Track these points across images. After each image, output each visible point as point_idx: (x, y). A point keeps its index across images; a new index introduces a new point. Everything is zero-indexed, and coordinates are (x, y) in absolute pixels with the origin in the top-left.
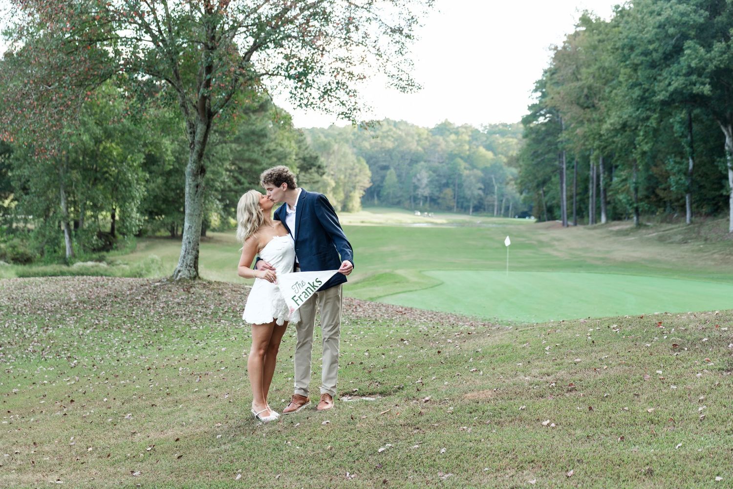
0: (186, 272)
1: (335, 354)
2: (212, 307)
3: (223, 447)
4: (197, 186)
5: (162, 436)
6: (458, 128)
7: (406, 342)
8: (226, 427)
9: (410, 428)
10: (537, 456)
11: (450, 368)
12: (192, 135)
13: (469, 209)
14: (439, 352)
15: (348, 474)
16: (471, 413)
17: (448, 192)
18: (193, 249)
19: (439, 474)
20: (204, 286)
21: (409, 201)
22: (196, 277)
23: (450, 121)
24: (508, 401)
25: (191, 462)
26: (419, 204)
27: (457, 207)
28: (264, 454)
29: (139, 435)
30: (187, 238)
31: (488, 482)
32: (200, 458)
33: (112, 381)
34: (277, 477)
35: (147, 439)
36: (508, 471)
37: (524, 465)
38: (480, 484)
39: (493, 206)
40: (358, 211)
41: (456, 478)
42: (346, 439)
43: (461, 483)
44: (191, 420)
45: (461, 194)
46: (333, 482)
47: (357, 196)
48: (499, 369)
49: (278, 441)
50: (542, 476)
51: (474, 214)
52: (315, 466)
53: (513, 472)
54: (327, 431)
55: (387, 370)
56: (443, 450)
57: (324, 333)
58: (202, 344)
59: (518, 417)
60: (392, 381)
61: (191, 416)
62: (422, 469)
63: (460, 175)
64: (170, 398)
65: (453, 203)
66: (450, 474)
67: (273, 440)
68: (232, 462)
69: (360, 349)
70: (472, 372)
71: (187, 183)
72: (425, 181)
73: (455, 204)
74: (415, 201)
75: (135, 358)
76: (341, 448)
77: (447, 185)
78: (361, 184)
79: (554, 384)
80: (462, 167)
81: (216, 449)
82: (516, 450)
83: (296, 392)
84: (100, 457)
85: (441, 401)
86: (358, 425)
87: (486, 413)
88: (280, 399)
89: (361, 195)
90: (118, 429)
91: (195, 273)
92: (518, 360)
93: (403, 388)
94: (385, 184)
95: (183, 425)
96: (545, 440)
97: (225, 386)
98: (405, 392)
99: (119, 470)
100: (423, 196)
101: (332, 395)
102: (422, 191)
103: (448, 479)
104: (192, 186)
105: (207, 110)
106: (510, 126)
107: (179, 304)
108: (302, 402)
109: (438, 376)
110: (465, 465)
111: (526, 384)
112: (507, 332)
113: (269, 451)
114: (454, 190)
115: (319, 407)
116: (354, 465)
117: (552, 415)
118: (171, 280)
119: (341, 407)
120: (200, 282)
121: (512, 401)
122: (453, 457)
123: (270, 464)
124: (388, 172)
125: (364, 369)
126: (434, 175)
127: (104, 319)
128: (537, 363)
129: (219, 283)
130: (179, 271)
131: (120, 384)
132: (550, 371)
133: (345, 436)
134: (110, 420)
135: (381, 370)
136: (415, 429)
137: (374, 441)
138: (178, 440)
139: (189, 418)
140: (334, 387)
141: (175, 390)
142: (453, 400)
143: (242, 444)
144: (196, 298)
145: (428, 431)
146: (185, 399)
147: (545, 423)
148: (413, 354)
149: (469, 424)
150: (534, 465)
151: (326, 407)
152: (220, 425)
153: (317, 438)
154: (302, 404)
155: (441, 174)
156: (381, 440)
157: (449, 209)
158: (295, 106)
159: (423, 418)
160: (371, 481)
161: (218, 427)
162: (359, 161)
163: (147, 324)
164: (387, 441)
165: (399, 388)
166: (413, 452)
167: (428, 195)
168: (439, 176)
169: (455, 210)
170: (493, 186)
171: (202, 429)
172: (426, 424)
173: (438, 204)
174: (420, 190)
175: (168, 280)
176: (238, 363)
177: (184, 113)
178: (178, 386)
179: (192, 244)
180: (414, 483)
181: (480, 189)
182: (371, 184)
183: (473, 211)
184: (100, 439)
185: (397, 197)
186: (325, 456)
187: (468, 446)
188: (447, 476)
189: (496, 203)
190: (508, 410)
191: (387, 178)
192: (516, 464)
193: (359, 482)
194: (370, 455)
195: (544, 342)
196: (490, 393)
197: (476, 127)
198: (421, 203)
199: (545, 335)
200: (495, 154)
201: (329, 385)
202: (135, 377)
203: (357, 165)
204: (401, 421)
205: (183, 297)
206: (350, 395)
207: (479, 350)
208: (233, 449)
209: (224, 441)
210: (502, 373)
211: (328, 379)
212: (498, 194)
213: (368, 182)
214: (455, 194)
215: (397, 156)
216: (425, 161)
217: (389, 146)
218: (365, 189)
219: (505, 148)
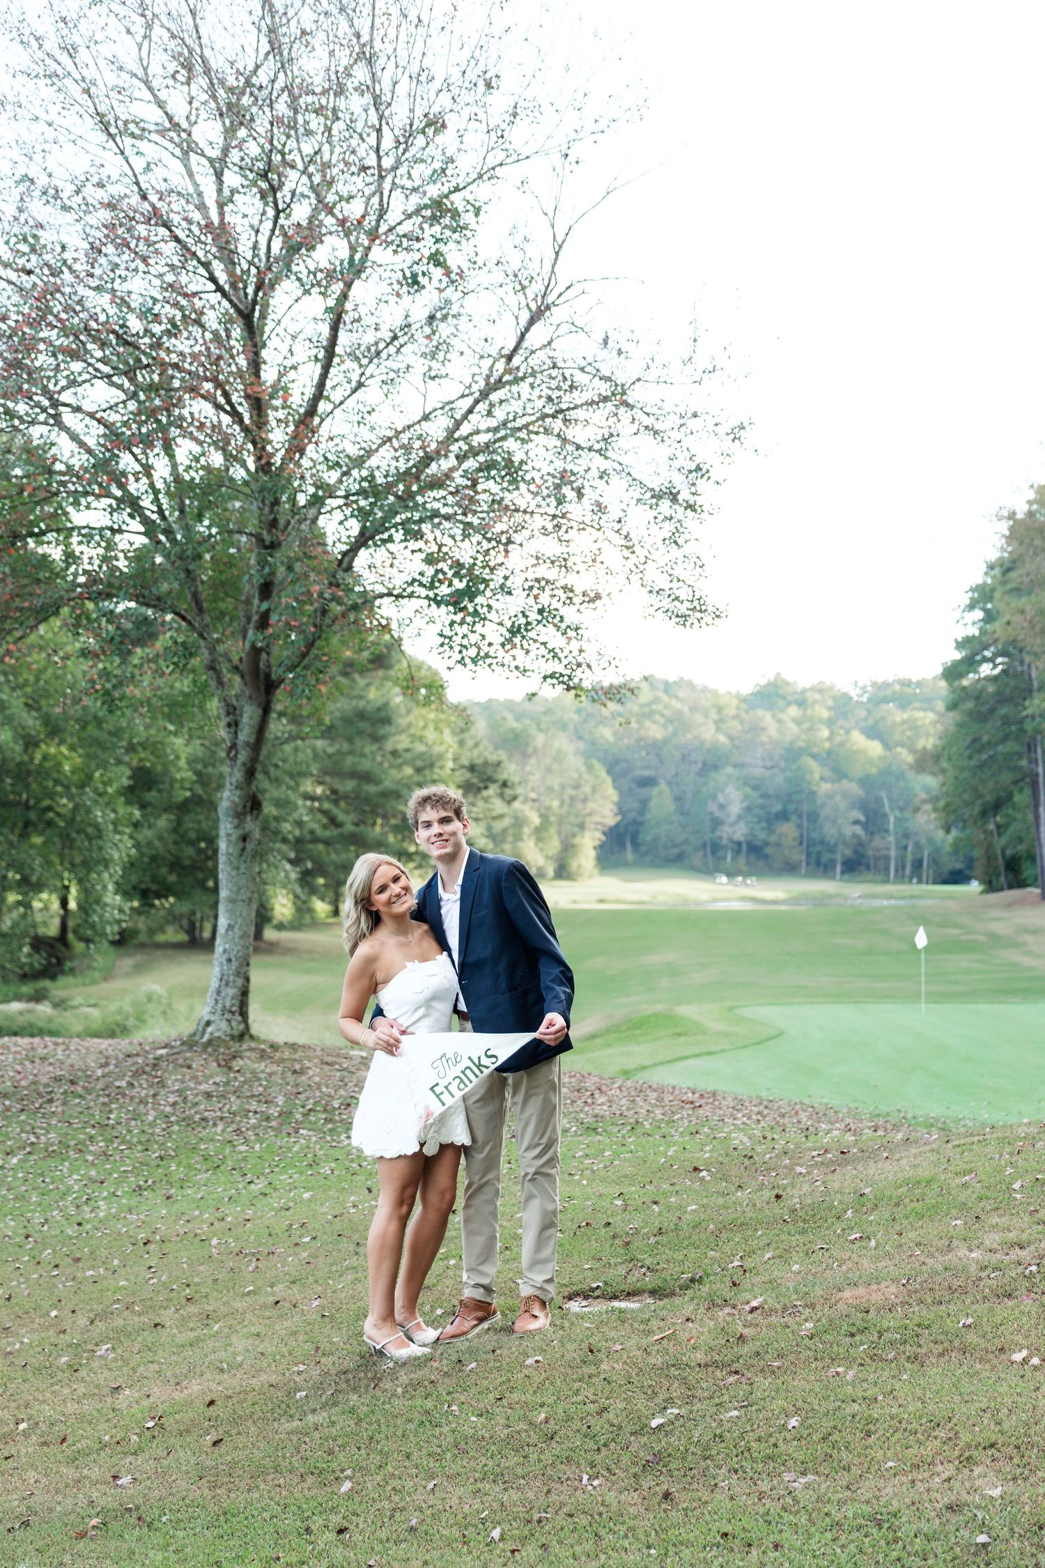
0: (224, 1025)
1: (550, 1207)
2: (280, 1100)
3: (310, 1418)
4: (244, 838)
5: (177, 1396)
6: (803, 692)
7: (704, 1173)
8: (315, 1372)
9: (718, 1373)
10: (1001, 1432)
11: (803, 1232)
12: (232, 730)
13: (834, 867)
14: (778, 1197)
15: (585, 1477)
16: (852, 1335)
17: (788, 830)
18: (238, 974)
19: (787, 1477)
20: (263, 1055)
21: (701, 853)
22: (244, 1034)
23: (784, 676)
24: (934, 1308)
25: (242, 1455)
26: (724, 858)
27: (808, 864)
28: (399, 1433)
29: (127, 1392)
30: (225, 951)
31: (895, 1494)
32: (262, 1444)
33: (68, 1271)
34: (431, 1486)
35: (146, 1403)
36: (940, 1468)
37: (975, 1453)
38: (877, 1498)
39: (887, 858)
40: (591, 877)
41: (824, 1486)
42: (579, 1398)
43: (835, 1498)
44: (239, 1359)
45: (816, 835)
46: (553, 1497)
47: (588, 843)
48: (912, 1235)
49: (429, 1404)
50: (1014, 1479)
51: (846, 877)
52: (513, 1460)
53: (949, 1470)
54: (537, 1379)
55: (664, 1239)
56: (793, 1422)
57: (525, 1162)
58: (260, 1185)
59: (956, 1343)
60: (677, 1264)
61: (240, 1348)
62: (747, 1465)
63: (812, 793)
64: (192, 1309)
65: (799, 856)
66: (811, 1477)
67: (418, 1402)
68: (331, 1452)
69: (605, 1191)
70: (853, 1242)
71: (222, 833)
72: (735, 809)
73: (803, 857)
74: (714, 852)
75: (116, 1217)
76: (569, 1419)
77: (783, 816)
78: (596, 819)
79: (1034, 1268)
80: (817, 776)
81: (296, 1423)
82: (954, 1421)
83: (468, 1293)
84: (45, 1444)
85: (785, 1309)
86: (604, 1366)
87: (888, 1336)
88: (433, 1309)
89: (597, 843)
90: (83, 1380)
91: (242, 1027)
92: (954, 1212)
93: (700, 1281)
94: (648, 816)
95: (222, 1370)
96: (1019, 1395)
97: (311, 1279)
98: (705, 1289)
99: (85, 1472)
100: (732, 841)
101: (546, 1299)
102: (730, 830)
103: (807, 1486)
104: (233, 838)
105: (262, 676)
106: (919, 684)
107: (208, 1095)
108: (480, 1314)
109: (778, 1252)
110: (844, 1454)
111: (973, 1268)
112: (928, 1148)
113: (411, 1426)
114: (799, 826)
115: (519, 1326)
116: (598, 1458)
117: (1033, 1339)
118: (190, 1043)
119: (567, 1325)
120: (253, 1045)
121: (943, 1307)
122: (816, 1437)
123: (413, 1457)
124: (655, 791)
125: (614, 1237)
126: (755, 794)
127: (48, 1132)
128: (994, 1220)
129: (293, 1047)
130: (208, 1023)
131: (85, 1278)
132: (1024, 1237)
133: (577, 1392)
134: (64, 1359)
135: (652, 1240)
136: (730, 1373)
137: (641, 1403)
138: (211, 1403)
139: (235, 1354)
140: (550, 1281)
141: (204, 1290)
142: (813, 1306)
143: (352, 1411)
144: (245, 1082)
145: (758, 1379)
146: (224, 1310)
147: (1018, 1357)
148: (721, 1201)
149: (849, 1361)
150: (997, 1454)
151: (534, 1325)
152: (302, 1367)
153: (515, 1396)
154: (481, 1320)
155: (771, 792)
156: (657, 1400)
157: (789, 869)
158: (451, 663)
159: (745, 1350)
160: (636, 1495)
161: (299, 1373)
162: (590, 768)
163: (140, 1142)
164: (670, 1401)
165: (692, 1280)
166: (727, 1426)
167: (742, 839)
168: (765, 796)
169: (803, 871)
170: (885, 815)
171: (263, 1377)
172: (755, 1362)
173: (766, 857)
174: (726, 828)
175: (183, 1043)
176: (338, 1226)
177: (213, 683)
178: (210, 1281)
179: (234, 965)
180: (732, 1498)
181: (856, 822)
182: (619, 818)
183: (843, 873)
184: (44, 1402)
185: (676, 846)
186: (534, 1438)
187: (848, 1411)
188: (802, 1480)
189: (893, 853)
190: (935, 1328)
191: (653, 804)
192: (957, 1453)
193: (611, 1497)
194: (632, 1434)
195: (1009, 1171)
196: (893, 1289)
197: (845, 690)
198: (729, 857)
199: (1011, 1154)
200: (887, 746)
201: (539, 1278)
202: (116, 1262)
203: (586, 777)
204: (700, 1357)
205: (218, 1080)
206: (586, 1297)
207: (867, 1191)
208: (333, 1423)
209: (312, 1405)
210: (918, 1244)
211: (535, 1263)
212: (896, 833)
213: (611, 814)
214: (801, 836)
215: (673, 757)
216: (735, 765)
217: (655, 734)
218: (606, 829)
219: (908, 733)
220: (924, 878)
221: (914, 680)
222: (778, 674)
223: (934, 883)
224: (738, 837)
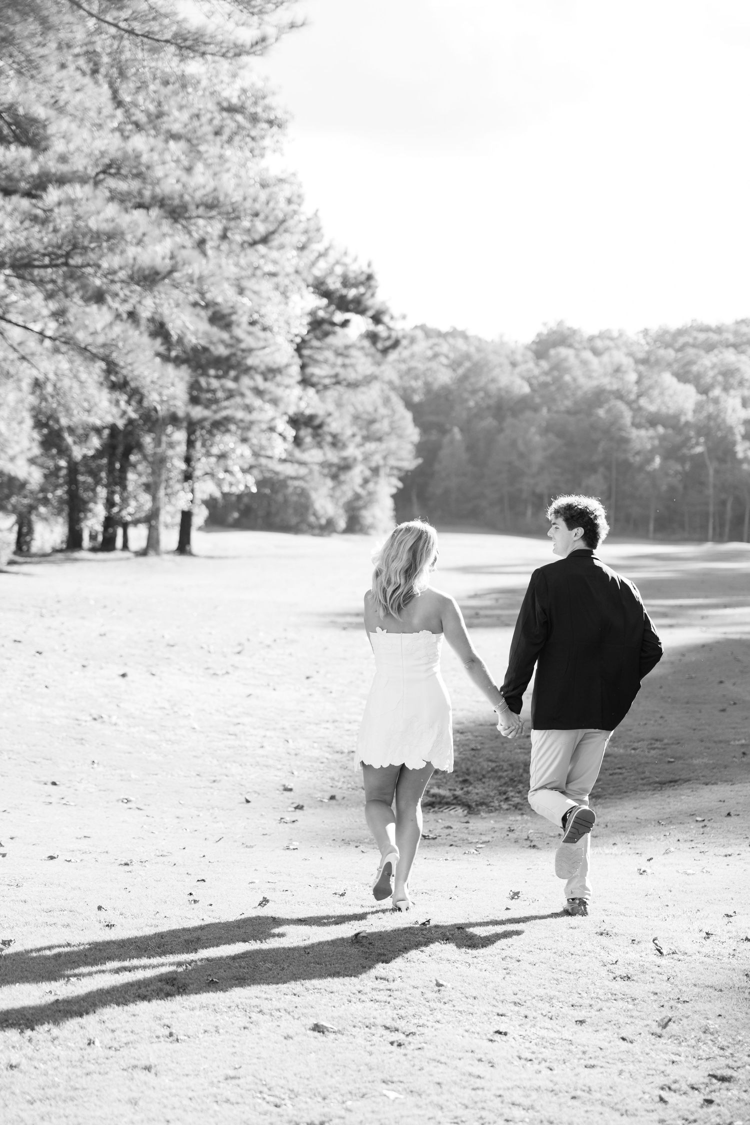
6: (591, 339)
13: (646, 524)
17: (595, 483)
21: (497, 509)
39: (706, 515)
45: (628, 488)
51: (659, 537)
63: (626, 441)
72: (538, 458)
74: (512, 508)
77: (590, 467)
78: (392, 462)
89: (394, 491)
94: (437, 467)
100: (534, 493)
102: (531, 481)
106: (719, 330)
114: (607, 478)
124: (446, 440)
126: (559, 442)
155: (575, 439)
168: (570, 444)
170: (704, 465)
174: (526, 479)
181: (674, 474)
182: (420, 461)
183: (656, 532)
185: (468, 499)
189: (711, 509)
191: (444, 453)
198: (529, 512)
203: (383, 411)
212: (715, 486)
213: (410, 456)
214: (610, 488)
215: (467, 400)
216: (536, 409)
217: (444, 377)
218: (402, 474)
219: (720, 378)
220: (745, 536)
221: (713, 323)
222: (560, 324)
224: (538, 490)
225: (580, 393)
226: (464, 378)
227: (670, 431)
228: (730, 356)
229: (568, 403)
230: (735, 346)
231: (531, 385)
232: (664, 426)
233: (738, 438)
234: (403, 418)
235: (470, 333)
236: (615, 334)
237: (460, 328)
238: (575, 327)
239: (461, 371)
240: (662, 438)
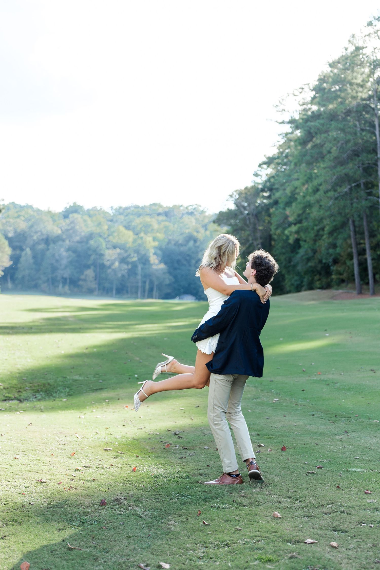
6: (88, 210)
13: (112, 291)
17: (90, 273)
21: (46, 284)
23: (78, 203)
26: (58, 287)
27: (99, 289)
39: (137, 287)
45: (103, 275)
51: (118, 296)
63: (102, 255)
65: (94, 285)
72: (64, 262)
73: (97, 286)
74: (53, 284)
77: (87, 266)
80: (104, 246)
94: (19, 265)
100: (63, 278)
102: (61, 272)
106: (143, 208)
114: (95, 271)
124: (23, 253)
126: (74, 255)
155: (81, 254)
157: (90, 293)
167: (67, 277)
168: (79, 256)
169: (96, 293)
170: (137, 266)
173: (79, 286)
174: (59, 271)
181: (124, 269)
182: (11, 263)
183: (116, 294)
185: (33, 280)
189: (140, 284)
191: (22, 259)
198: (61, 286)
200: (135, 234)
212: (141, 275)
213: (7, 261)
214: (96, 276)
215: (32, 236)
216: (63, 240)
217: (22, 226)
218: (3, 269)
219: (143, 229)
220: (154, 296)
221: (141, 206)
222: (75, 203)
223: (159, 298)
224: (65, 276)
225: (83, 234)
226: (31, 227)
227: (122, 251)
228: (148, 219)
229: (78, 238)
230: (150, 215)
231: (61, 230)
232: (120, 248)
233: (151, 254)
234: (4, 243)
235: (35, 206)
236: (99, 209)
237: (30, 204)
238: (81, 205)
239: (30, 223)
240: (119, 254)
